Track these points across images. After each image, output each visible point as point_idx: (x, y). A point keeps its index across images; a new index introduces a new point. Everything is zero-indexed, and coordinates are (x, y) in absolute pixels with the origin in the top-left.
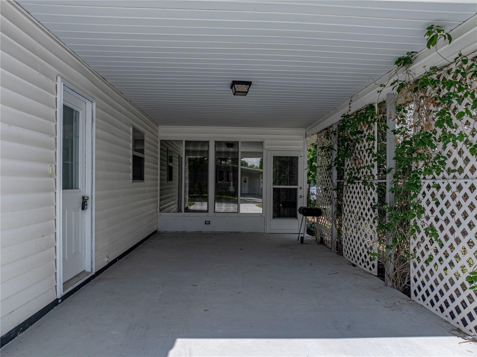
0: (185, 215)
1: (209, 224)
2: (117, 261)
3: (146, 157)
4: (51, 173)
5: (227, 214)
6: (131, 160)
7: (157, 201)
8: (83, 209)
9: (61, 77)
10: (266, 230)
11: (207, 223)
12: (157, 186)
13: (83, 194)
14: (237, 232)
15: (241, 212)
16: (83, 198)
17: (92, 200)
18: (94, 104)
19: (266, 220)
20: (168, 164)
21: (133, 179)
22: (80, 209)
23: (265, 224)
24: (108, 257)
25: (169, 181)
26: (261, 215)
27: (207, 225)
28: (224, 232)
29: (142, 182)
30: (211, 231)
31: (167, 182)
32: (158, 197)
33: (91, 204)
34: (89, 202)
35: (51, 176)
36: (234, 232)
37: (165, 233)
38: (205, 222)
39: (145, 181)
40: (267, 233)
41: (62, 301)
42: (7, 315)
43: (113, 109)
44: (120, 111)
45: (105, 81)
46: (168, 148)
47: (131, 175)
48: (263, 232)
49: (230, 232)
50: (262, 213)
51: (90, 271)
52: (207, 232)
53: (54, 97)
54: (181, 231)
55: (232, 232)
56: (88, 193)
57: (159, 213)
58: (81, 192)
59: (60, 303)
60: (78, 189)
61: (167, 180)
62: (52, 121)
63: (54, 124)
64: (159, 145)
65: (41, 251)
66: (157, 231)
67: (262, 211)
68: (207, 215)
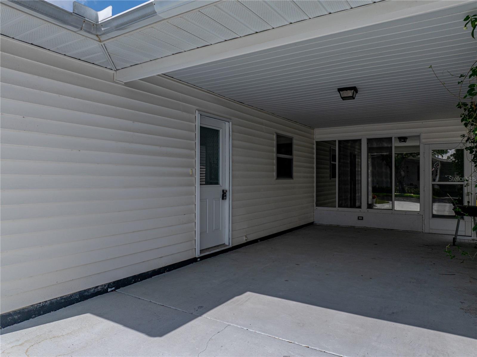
0: (339, 210)
1: (362, 219)
2: (258, 242)
3: (295, 158)
4: (191, 174)
5: (380, 210)
6: (275, 161)
7: (313, 197)
8: (223, 199)
9: (199, 110)
10: (424, 229)
11: (359, 218)
12: (313, 182)
13: (223, 188)
14: (391, 230)
15: (395, 209)
16: (223, 191)
17: (229, 193)
18: (231, 123)
19: (424, 219)
20: (330, 162)
21: (277, 177)
22: (221, 199)
23: (423, 223)
24: (246, 237)
25: (332, 178)
26: (418, 213)
27: (360, 220)
28: (377, 228)
29: (291, 179)
30: (364, 226)
31: (330, 179)
32: (314, 193)
33: (229, 195)
34: (228, 194)
35: (192, 176)
36: (388, 229)
37: (321, 225)
38: (358, 217)
39: (294, 179)
40: (426, 233)
41: (201, 260)
42: (158, 258)
43: (252, 123)
44: (262, 124)
45: (243, 104)
46: (330, 147)
47: (275, 174)
48: (420, 230)
49: (384, 229)
50: (419, 211)
51: (228, 244)
52: (360, 228)
53: (194, 124)
54: (335, 225)
55: (386, 229)
56: (227, 187)
57: (315, 207)
58: (221, 187)
59: (199, 261)
60: (219, 184)
61: (330, 177)
62: (193, 140)
63: (194, 142)
64: (315, 146)
65: (183, 224)
66: (314, 223)
67: (419, 209)
68: (360, 211)
